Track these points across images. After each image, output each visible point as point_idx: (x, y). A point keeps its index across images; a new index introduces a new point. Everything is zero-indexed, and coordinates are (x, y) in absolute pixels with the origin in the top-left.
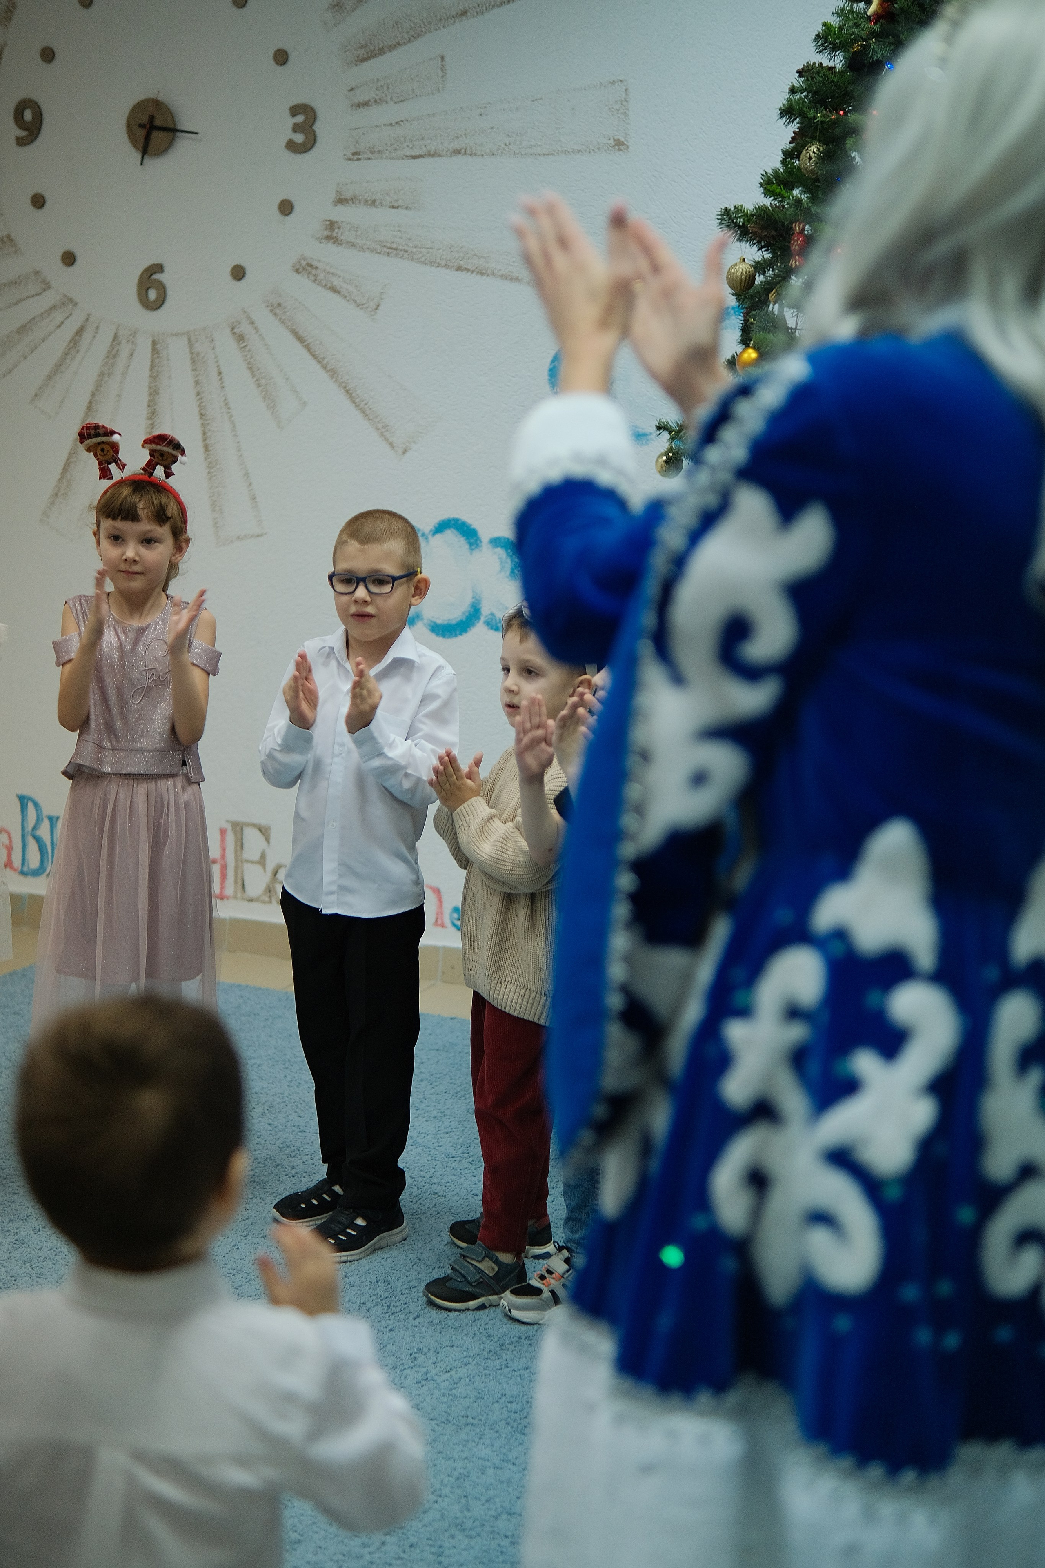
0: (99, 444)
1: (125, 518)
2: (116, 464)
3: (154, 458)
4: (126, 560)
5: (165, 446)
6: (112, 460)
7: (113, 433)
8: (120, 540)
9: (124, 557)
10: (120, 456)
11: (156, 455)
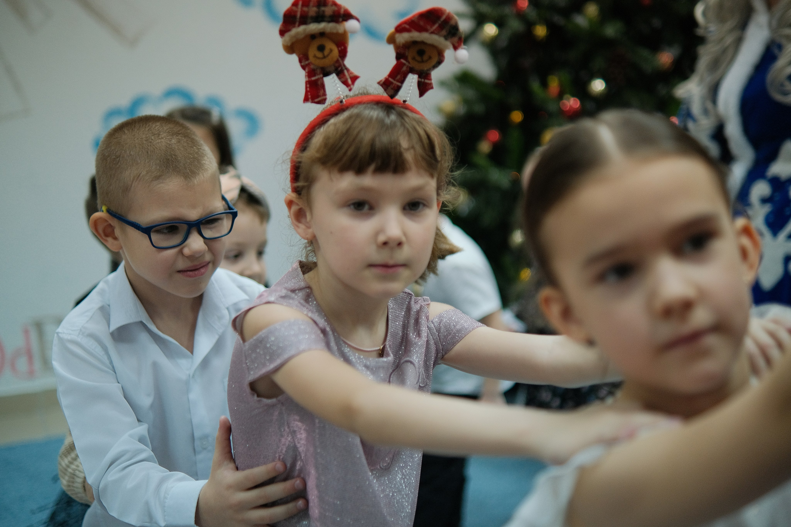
0: (313, 37)
1: (381, 169)
2: (338, 75)
3: (406, 59)
4: (385, 243)
5: (432, 33)
6: (333, 68)
7: (348, 16)
8: (366, 207)
9: (382, 238)
10: (349, 62)
11: (411, 54)
